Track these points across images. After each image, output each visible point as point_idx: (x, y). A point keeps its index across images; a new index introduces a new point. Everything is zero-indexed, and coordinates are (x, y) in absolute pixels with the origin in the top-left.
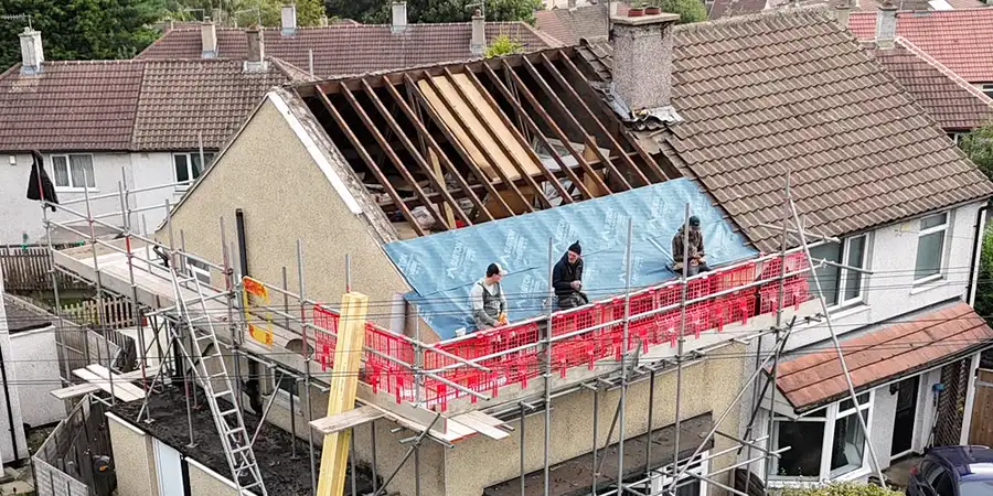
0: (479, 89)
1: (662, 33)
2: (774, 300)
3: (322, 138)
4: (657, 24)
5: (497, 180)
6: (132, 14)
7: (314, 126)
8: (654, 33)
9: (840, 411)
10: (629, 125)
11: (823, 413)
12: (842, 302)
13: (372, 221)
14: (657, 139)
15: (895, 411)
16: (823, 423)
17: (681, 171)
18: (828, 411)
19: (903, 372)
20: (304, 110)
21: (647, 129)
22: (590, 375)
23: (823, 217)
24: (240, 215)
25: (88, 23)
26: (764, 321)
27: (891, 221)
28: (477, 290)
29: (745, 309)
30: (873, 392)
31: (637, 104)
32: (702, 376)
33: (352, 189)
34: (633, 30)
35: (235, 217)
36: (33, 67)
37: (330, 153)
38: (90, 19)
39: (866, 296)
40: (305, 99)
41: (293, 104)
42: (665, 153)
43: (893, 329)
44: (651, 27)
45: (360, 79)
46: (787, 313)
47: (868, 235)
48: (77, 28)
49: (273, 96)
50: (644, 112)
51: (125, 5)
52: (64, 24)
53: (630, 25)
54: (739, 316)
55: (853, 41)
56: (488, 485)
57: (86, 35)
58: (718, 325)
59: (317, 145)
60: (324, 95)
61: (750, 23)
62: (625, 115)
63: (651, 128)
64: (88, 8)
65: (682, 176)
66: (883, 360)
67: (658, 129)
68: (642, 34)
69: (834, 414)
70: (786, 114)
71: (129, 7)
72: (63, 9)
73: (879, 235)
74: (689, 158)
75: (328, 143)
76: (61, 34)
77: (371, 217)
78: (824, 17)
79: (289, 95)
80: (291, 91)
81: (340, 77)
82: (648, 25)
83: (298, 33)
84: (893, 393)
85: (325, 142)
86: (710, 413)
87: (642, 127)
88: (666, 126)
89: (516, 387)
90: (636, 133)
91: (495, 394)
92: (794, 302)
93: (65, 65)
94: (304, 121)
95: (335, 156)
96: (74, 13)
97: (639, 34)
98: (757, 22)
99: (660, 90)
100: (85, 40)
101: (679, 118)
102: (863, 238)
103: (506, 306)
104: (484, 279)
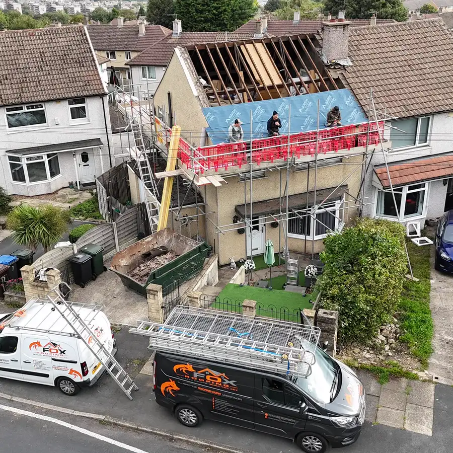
0: (265, 49)
1: (344, 30)
2: (365, 141)
3: (191, 66)
4: (342, 25)
5: (261, 86)
6: (244, 13)
7: (189, 61)
8: (340, 30)
9: (409, 190)
10: (327, 66)
11: (401, 190)
12: (417, 144)
13: (201, 99)
14: (338, 72)
15: (446, 193)
16: (401, 194)
17: (345, 86)
18: (403, 189)
19: (442, 176)
20: (187, 55)
21: (335, 68)
22: (271, 165)
23: (406, 108)
24: (169, 94)
25: (226, 17)
26: (360, 149)
27: (440, 111)
28: (230, 128)
29: (349, 144)
30: (427, 184)
31: (331, 58)
32: (342, 170)
33: (196, 86)
34: (330, 27)
35: (167, 95)
36: (177, 34)
37: (192, 72)
38: (227, 15)
39: (429, 143)
40: (189, 51)
41: (183, 53)
42: (340, 78)
43: (443, 158)
44: (338, 27)
45: (215, 44)
46: (371, 147)
47: (431, 117)
48: (221, 19)
49: (176, 50)
50: (334, 61)
51: (242, 10)
52: (217, 17)
53: (328, 26)
54: (346, 146)
55: (450, 34)
56: (237, 204)
57: (225, 21)
58: (336, 150)
59: (188, 69)
60: (197, 50)
61: (400, 25)
62: (326, 62)
63: (336, 68)
64: (227, 11)
65: (345, 88)
66: (433, 170)
67: (340, 68)
68: (333, 30)
69: (406, 191)
70: (405, 64)
71: (243, 11)
72: (217, 11)
73: (435, 117)
74: (350, 80)
75: (193, 68)
76: (215, 21)
77: (201, 97)
78: (439, 23)
79: (183, 49)
80: (184, 48)
81: (206, 43)
82: (337, 26)
83: (300, 22)
84: (445, 185)
85: (192, 68)
86: (347, 185)
87: (333, 67)
88: (344, 67)
89: (237, 167)
90: (329, 69)
91: (226, 169)
92: (375, 143)
93: (188, 33)
94: (185, 59)
95: (194, 73)
96: (221, 12)
97: (332, 29)
98: (404, 25)
99: (343, 52)
100: (224, 23)
101: (351, 64)
102: (429, 118)
103: (243, 136)
104: (234, 124)
